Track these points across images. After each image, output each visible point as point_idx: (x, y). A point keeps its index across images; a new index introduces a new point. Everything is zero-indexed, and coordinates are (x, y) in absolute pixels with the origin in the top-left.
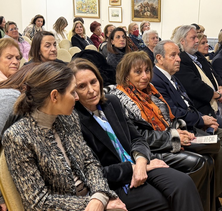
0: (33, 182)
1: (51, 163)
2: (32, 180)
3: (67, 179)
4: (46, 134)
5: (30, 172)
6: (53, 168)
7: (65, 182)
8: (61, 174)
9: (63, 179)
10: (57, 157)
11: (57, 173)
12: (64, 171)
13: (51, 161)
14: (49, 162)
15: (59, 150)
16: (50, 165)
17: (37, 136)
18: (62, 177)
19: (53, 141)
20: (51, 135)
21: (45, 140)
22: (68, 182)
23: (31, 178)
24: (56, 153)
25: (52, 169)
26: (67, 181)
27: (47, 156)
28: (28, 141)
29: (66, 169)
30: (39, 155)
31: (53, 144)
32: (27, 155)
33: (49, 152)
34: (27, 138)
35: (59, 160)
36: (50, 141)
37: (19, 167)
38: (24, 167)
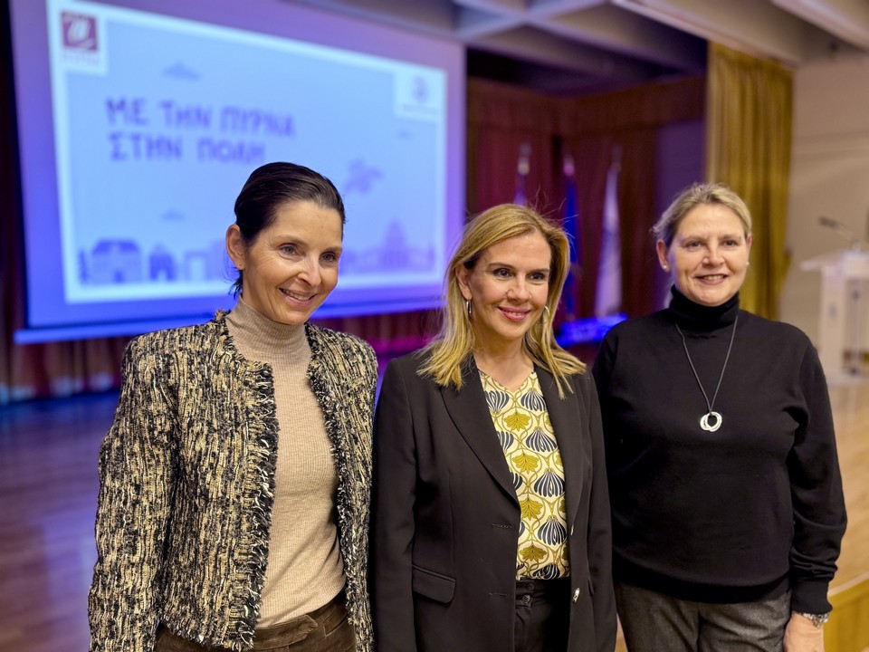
0: (125, 503)
1: (209, 460)
2: (126, 496)
3: (248, 520)
4: (248, 373)
5: (132, 472)
6: (214, 475)
7: (240, 527)
8: (231, 500)
9: (234, 515)
10: (251, 447)
11: (220, 494)
12: (246, 496)
13: (214, 453)
14: (206, 454)
15: (272, 428)
16: (207, 464)
17: (218, 373)
18: (231, 508)
19: (264, 397)
20: (263, 381)
21: (239, 389)
22: (249, 529)
23: (126, 491)
24: (257, 434)
25: (209, 477)
26: (244, 527)
27: (207, 436)
28: (169, 377)
29: (256, 492)
30: (185, 425)
31: (262, 405)
32: (152, 419)
33: (237, 424)
34: (172, 368)
35: (253, 457)
36: (254, 394)
37: (119, 444)
38: (128, 450)
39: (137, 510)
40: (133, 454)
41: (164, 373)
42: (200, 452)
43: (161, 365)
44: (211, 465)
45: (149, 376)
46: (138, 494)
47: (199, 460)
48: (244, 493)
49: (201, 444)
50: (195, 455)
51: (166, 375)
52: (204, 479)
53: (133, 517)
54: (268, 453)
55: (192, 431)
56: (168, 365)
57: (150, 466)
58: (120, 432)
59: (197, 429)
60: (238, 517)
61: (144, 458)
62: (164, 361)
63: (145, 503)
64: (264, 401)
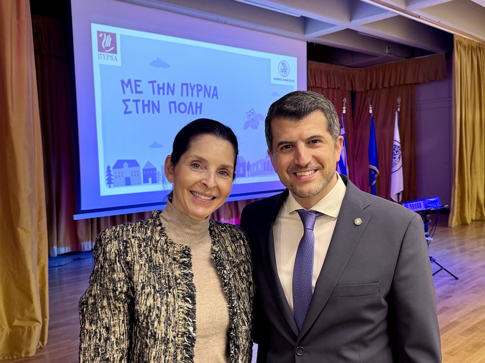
0: (100, 340)
1: (156, 312)
2: (100, 335)
3: (181, 353)
4: (175, 252)
5: (103, 319)
6: (159, 322)
7: (176, 359)
8: (170, 339)
9: (172, 350)
10: (180, 303)
11: (163, 335)
13: (158, 307)
14: (154, 308)
15: (192, 290)
16: (154, 315)
17: (156, 252)
18: (170, 345)
19: (186, 269)
20: (185, 257)
21: (170, 263)
22: (182, 359)
23: (100, 332)
24: (183, 294)
25: (156, 323)
27: (154, 295)
28: (127, 255)
29: (185, 333)
30: (139, 288)
31: (185, 274)
32: (115, 284)
33: (170, 287)
34: (129, 249)
35: (182, 310)
36: (180, 267)
37: (93, 301)
38: (100, 304)
39: (108, 344)
40: (103, 307)
41: (123, 253)
42: (150, 306)
43: (121, 248)
44: (157, 315)
45: (114, 255)
46: (108, 333)
47: (150, 312)
48: (178, 334)
49: (150, 301)
50: (147, 309)
51: (125, 254)
52: (153, 325)
53: (106, 349)
54: (191, 307)
55: (144, 292)
56: (126, 248)
57: (115, 314)
58: (93, 293)
59: (147, 291)
60: (175, 351)
61: (110, 309)
62: (123, 245)
63: (113, 339)
64: (186, 271)
